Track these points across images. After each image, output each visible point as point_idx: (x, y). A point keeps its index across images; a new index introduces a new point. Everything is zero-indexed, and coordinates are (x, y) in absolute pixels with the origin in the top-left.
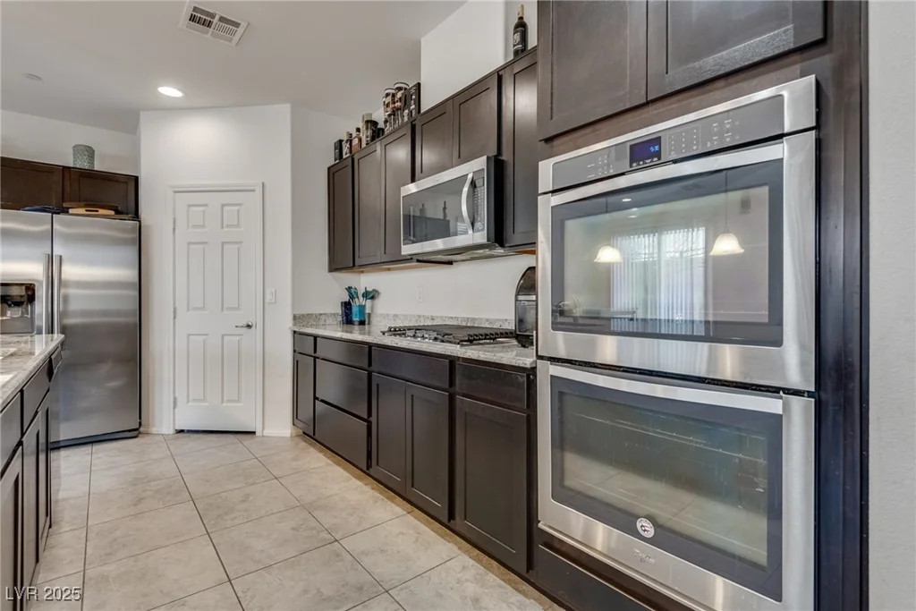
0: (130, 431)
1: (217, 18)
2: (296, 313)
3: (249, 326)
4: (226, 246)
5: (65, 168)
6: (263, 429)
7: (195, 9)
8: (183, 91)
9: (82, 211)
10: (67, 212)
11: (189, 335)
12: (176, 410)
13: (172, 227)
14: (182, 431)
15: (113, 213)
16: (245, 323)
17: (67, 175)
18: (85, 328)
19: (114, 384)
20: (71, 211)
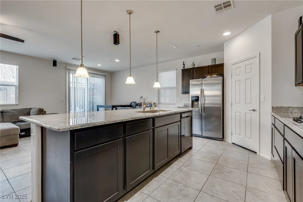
0: (220, 139)
1: (222, 4)
2: (273, 106)
3: (254, 110)
4: (247, 80)
5: (209, 66)
6: (260, 153)
7: (215, 7)
8: (230, 32)
9: (209, 76)
10: (206, 77)
11: (236, 112)
12: (232, 136)
13: (231, 76)
14: (234, 144)
15: (216, 75)
16: (252, 109)
17: (209, 67)
18: (209, 108)
19: (216, 124)
20: (207, 77)
